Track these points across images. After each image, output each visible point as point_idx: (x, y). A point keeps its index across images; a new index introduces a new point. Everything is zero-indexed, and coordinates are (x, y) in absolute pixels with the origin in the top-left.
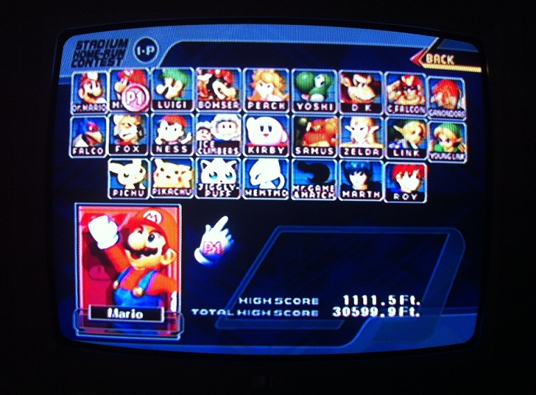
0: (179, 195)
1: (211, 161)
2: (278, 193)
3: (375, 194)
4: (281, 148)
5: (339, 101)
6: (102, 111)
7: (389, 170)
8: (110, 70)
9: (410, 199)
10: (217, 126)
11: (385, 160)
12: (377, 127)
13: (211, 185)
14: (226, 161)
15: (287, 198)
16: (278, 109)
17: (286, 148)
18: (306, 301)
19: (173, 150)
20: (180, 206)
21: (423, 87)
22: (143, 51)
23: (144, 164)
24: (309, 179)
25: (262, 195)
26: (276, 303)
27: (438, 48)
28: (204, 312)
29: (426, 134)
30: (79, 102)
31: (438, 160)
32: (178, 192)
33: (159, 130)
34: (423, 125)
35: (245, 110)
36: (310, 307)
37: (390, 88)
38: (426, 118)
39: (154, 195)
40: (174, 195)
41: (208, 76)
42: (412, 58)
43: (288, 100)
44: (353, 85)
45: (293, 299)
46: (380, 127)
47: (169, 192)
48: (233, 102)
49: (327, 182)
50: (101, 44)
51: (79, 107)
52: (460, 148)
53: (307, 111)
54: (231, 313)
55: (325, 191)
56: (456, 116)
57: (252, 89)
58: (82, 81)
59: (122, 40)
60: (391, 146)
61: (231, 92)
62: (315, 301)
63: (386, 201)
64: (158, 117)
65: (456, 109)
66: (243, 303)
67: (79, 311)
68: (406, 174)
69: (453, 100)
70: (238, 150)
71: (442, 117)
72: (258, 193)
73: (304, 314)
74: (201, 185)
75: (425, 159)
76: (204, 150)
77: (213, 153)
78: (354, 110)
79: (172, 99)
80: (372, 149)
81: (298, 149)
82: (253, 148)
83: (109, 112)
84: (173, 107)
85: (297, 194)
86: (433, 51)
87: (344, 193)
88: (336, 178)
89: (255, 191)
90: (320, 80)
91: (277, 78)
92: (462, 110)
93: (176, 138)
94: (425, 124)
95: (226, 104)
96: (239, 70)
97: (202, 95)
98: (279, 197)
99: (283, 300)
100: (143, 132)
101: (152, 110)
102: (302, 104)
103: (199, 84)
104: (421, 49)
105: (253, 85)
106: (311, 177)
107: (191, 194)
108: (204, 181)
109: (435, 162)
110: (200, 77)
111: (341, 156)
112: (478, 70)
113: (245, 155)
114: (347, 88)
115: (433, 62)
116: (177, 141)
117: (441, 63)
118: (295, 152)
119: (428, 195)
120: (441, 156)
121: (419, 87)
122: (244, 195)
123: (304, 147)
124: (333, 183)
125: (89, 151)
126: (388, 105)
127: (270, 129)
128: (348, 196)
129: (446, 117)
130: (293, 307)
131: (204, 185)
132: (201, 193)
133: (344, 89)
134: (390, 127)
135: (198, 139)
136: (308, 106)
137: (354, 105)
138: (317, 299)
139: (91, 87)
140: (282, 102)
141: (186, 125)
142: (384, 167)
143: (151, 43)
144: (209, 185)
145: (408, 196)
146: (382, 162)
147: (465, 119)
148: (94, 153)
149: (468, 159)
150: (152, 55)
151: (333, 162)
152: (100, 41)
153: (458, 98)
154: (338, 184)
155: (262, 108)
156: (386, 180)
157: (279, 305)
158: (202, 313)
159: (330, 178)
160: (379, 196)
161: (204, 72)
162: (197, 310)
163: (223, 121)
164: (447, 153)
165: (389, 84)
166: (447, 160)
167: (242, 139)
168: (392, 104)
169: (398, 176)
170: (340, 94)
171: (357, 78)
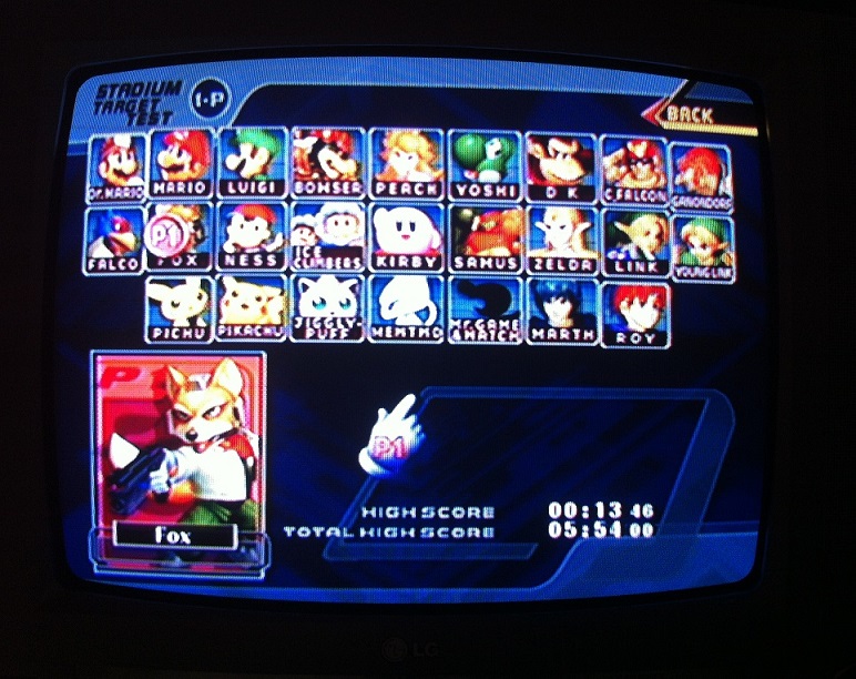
0: (263, 337)
1: (315, 279)
2: (427, 331)
3: (588, 334)
4: (431, 258)
5: (525, 182)
6: (136, 199)
7: (608, 295)
8: (151, 132)
9: (644, 342)
10: (325, 222)
11: (601, 278)
12: (587, 225)
13: (315, 320)
14: (341, 280)
15: (441, 340)
16: (426, 195)
17: (439, 258)
18: (474, 511)
19: (254, 261)
20: (265, 355)
21: (663, 160)
22: (206, 101)
23: (205, 285)
24: (477, 310)
25: (400, 335)
26: (424, 516)
27: (687, 96)
28: (304, 532)
29: (668, 236)
30: (100, 184)
31: (689, 277)
32: (260, 331)
33: (229, 229)
34: (662, 221)
35: (372, 197)
36: (481, 523)
37: (608, 161)
38: (668, 209)
39: (220, 337)
40: (254, 336)
41: (311, 141)
42: (644, 113)
43: (442, 180)
44: (547, 155)
45: (451, 509)
46: (593, 225)
47: (247, 332)
48: (351, 183)
49: (506, 314)
50: (138, 90)
51: (100, 191)
52: (724, 258)
53: (473, 197)
54: (349, 532)
55: (504, 328)
56: (717, 207)
57: (383, 162)
58: (105, 150)
59: (171, 83)
60: (611, 255)
61: (348, 167)
62: (488, 513)
63: (603, 346)
64: (228, 208)
65: (716, 195)
66: (369, 516)
67: (97, 531)
68: (636, 301)
69: (711, 180)
70: (361, 262)
71: (694, 208)
72: (393, 332)
73: (470, 535)
74: (299, 320)
75: (667, 277)
76: (305, 262)
77: (320, 267)
78: (550, 196)
79: (252, 179)
80: (580, 261)
81: (458, 260)
82: (384, 258)
83: (148, 201)
84: (253, 190)
85: (457, 334)
86: (679, 101)
87: (534, 331)
88: (521, 308)
89: (389, 329)
90: (494, 146)
91: (423, 145)
92: (726, 196)
93: (258, 242)
94: (666, 219)
95: (341, 187)
96: (363, 131)
97: (301, 171)
98: (428, 339)
99: (436, 511)
100: (203, 233)
101: (219, 196)
102: (465, 186)
103: (296, 154)
104: (658, 99)
105: (384, 155)
106: (481, 306)
107: (282, 335)
108: (304, 313)
109: (683, 281)
110: (297, 143)
111: (529, 272)
112: (753, 132)
113: (371, 269)
114: (538, 161)
115: (678, 119)
116: (259, 246)
117: (692, 121)
118: (453, 264)
119: (673, 335)
120: (693, 271)
121: (656, 160)
122: (369, 335)
123: (469, 256)
124: (516, 315)
125: (115, 264)
126: (605, 189)
127: (413, 226)
128: (542, 337)
129: (701, 208)
130: (452, 523)
131: (305, 319)
132: (299, 333)
133: (534, 163)
134: (609, 224)
135: (293, 244)
136: (475, 190)
137: (549, 189)
138: (492, 509)
139: (120, 160)
140: (432, 183)
141: (274, 222)
142: (600, 288)
143: (220, 88)
144: (312, 319)
145: (640, 338)
146: (596, 281)
147: (731, 212)
148: (122, 268)
149: (738, 277)
150: (220, 106)
151: (517, 281)
152: (136, 85)
153: (720, 178)
154: (525, 318)
155: (399, 193)
156: (604, 310)
157: (427, 519)
158: (300, 534)
159: (512, 308)
160: (592, 338)
161: (304, 135)
162: (293, 529)
163: (335, 213)
164: (703, 267)
165: (606, 154)
166: (704, 278)
167: (367, 244)
168: (612, 186)
169: (624, 304)
170: (527, 169)
171: (554, 144)
